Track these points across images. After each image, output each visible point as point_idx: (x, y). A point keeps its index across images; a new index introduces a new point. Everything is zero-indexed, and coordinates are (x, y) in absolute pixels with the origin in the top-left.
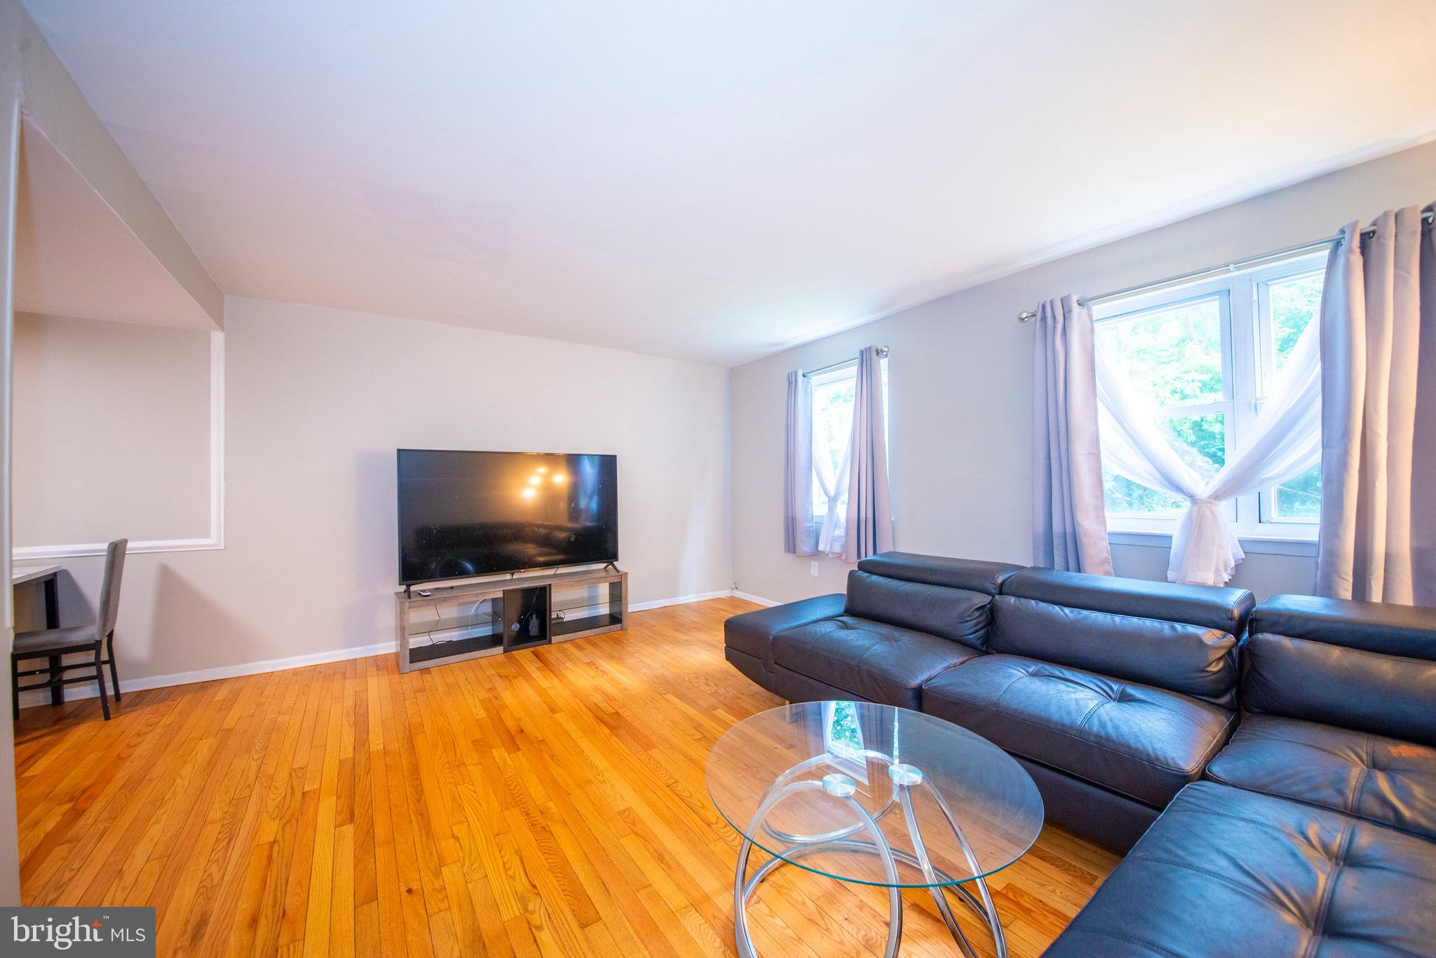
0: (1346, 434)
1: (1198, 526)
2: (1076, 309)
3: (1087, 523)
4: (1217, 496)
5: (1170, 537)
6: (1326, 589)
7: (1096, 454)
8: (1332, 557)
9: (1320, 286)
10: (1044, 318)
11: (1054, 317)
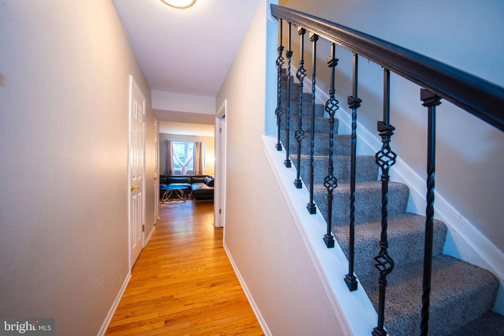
0: (195, 161)
1: (183, 170)
2: (171, 142)
3: (172, 169)
4: (185, 166)
5: (181, 171)
6: (194, 174)
7: (173, 161)
8: (194, 171)
9: (193, 145)
10: (167, 142)
11: (168, 142)
